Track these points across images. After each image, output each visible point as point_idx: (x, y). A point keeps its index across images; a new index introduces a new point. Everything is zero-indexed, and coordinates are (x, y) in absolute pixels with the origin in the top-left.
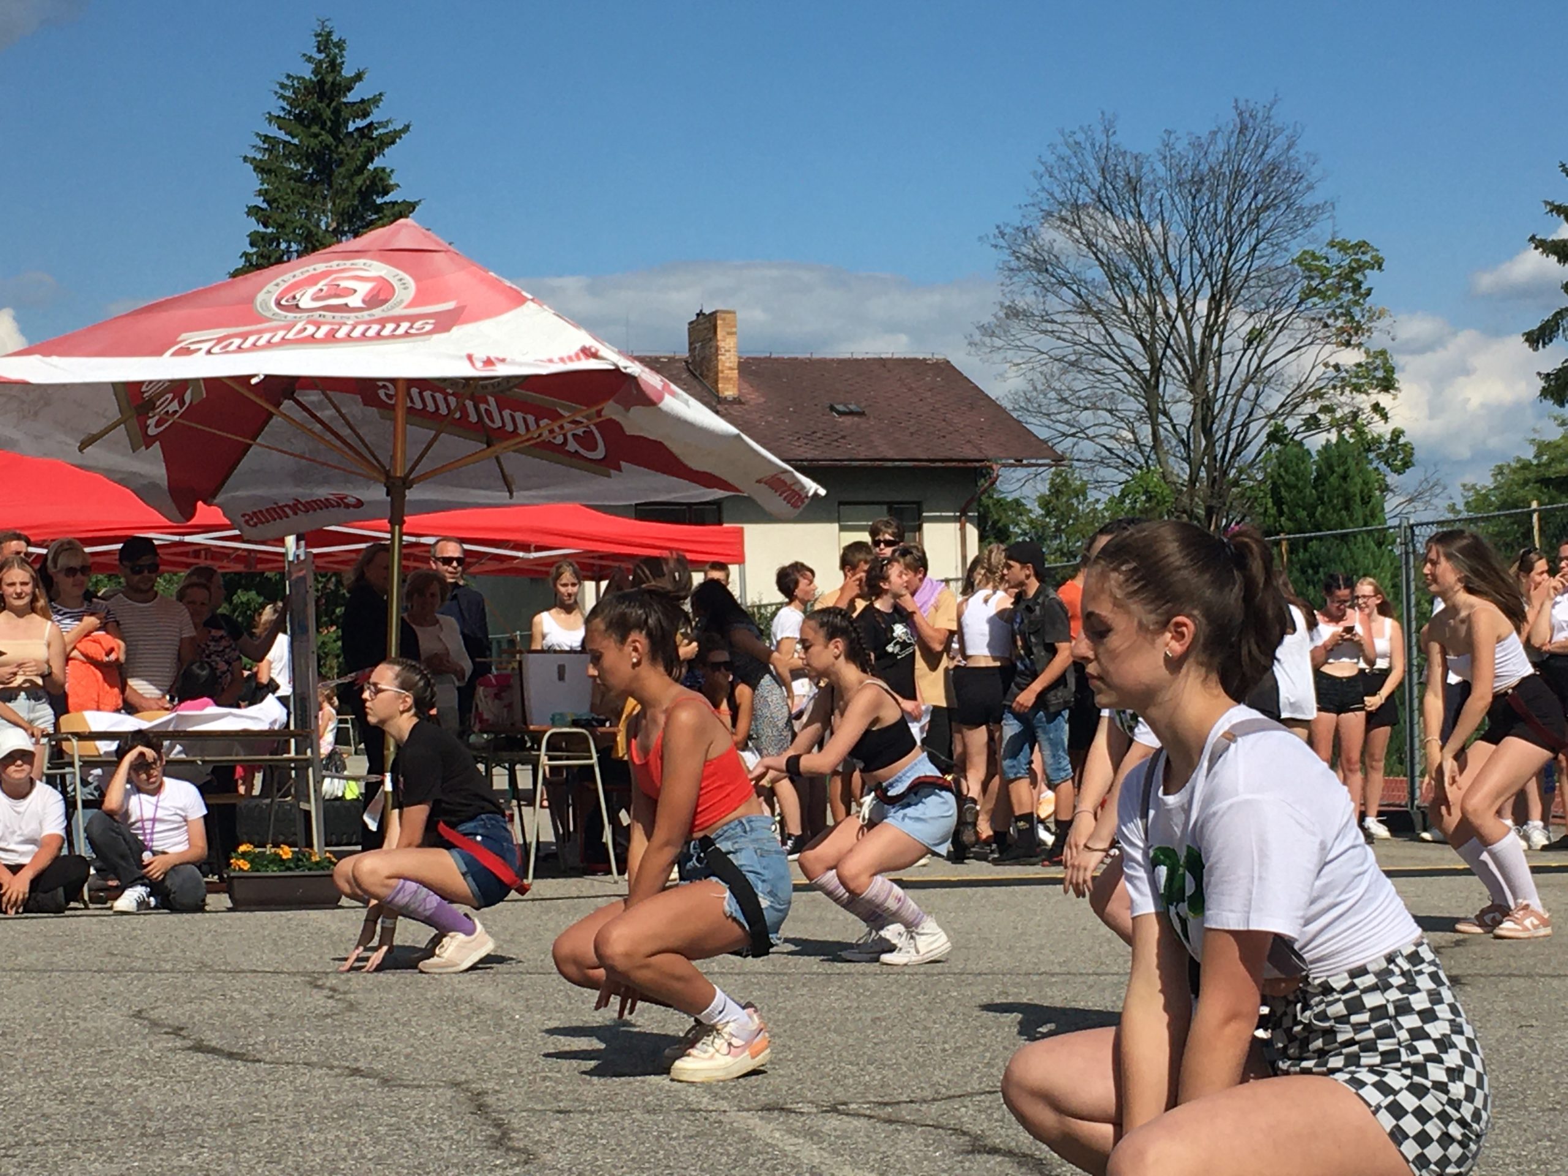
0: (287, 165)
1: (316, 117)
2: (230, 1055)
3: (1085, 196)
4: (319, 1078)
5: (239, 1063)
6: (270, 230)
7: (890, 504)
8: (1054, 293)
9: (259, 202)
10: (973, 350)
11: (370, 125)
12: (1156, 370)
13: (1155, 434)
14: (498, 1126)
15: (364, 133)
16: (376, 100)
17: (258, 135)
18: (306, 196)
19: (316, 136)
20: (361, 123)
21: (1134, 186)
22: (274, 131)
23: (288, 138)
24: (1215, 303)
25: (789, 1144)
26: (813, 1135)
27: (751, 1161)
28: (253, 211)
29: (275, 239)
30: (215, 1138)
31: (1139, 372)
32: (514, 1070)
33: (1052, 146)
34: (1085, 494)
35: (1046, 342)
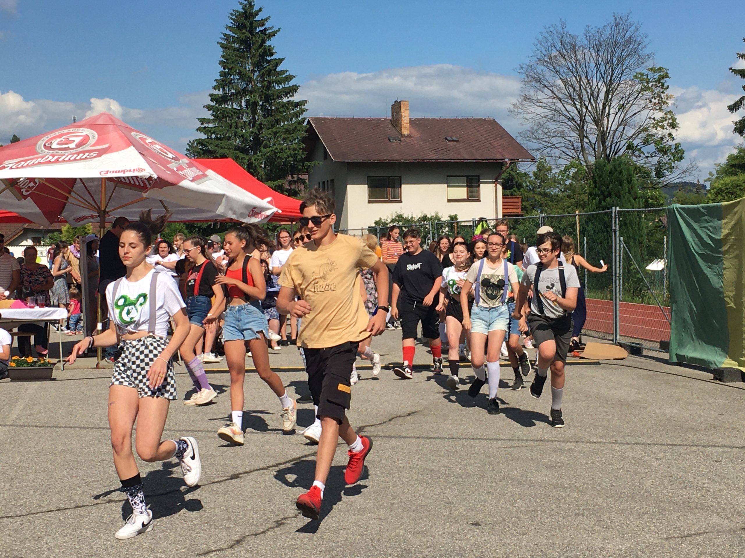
6: (226, 71)
7: (467, 177)
9: (223, 59)
11: (265, 29)
12: (583, 121)
13: (582, 145)
15: (263, 32)
18: (240, 57)
19: (244, 33)
20: (261, 28)
23: (234, 35)
29: (229, 74)
31: (576, 122)
33: (541, 33)
34: (551, 170)
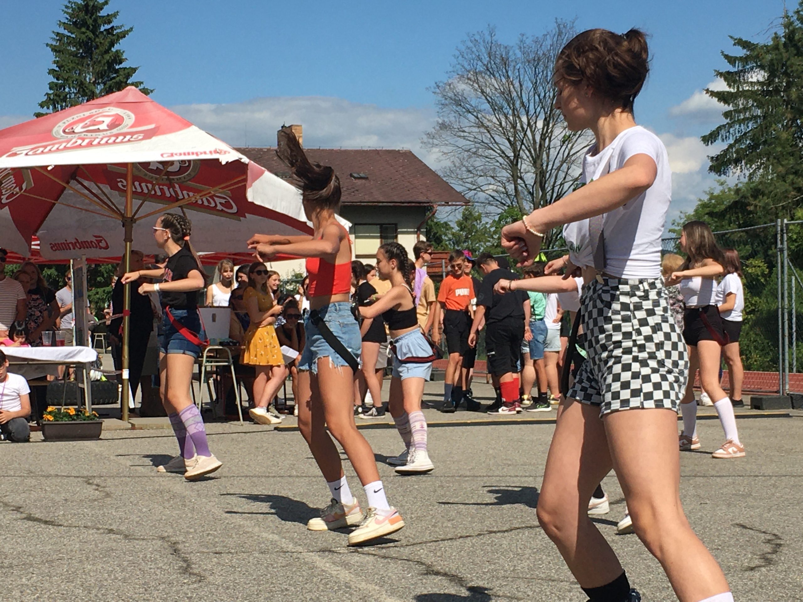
0: (69, 48)
1: (84, 24)
2: (46, 522)
3: (480, 68)
4: (92, 535)
5: (50, 527)
6: (60, 82)
7: (381, 225)
8: (465, 117)
9: (54, 67)
10: (423, 145)
11: (112, 27)
12: (517, 156)
13: (516, 189)
14: (185, 561)
15: (109, 32)
16: (115, 15)
17: (53, 32)
18: (78, 64)
19: (84, 33)
20: (107, 27)
21: (505, 62)
22: (62, 31)
23: (69, 34)
24: (546, 122)
25: (334, 570)
26: (346, 565)
27: (315, 580)
28: (51, 72)
29: (63, 86)
30: (39, 569)
31: (508, 157)
32: (192, 530)
33: (463, 42)
34: (480, 219)
35: (462, 143)
